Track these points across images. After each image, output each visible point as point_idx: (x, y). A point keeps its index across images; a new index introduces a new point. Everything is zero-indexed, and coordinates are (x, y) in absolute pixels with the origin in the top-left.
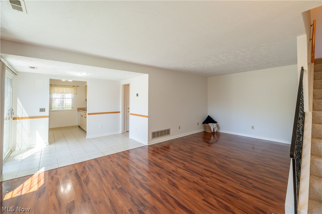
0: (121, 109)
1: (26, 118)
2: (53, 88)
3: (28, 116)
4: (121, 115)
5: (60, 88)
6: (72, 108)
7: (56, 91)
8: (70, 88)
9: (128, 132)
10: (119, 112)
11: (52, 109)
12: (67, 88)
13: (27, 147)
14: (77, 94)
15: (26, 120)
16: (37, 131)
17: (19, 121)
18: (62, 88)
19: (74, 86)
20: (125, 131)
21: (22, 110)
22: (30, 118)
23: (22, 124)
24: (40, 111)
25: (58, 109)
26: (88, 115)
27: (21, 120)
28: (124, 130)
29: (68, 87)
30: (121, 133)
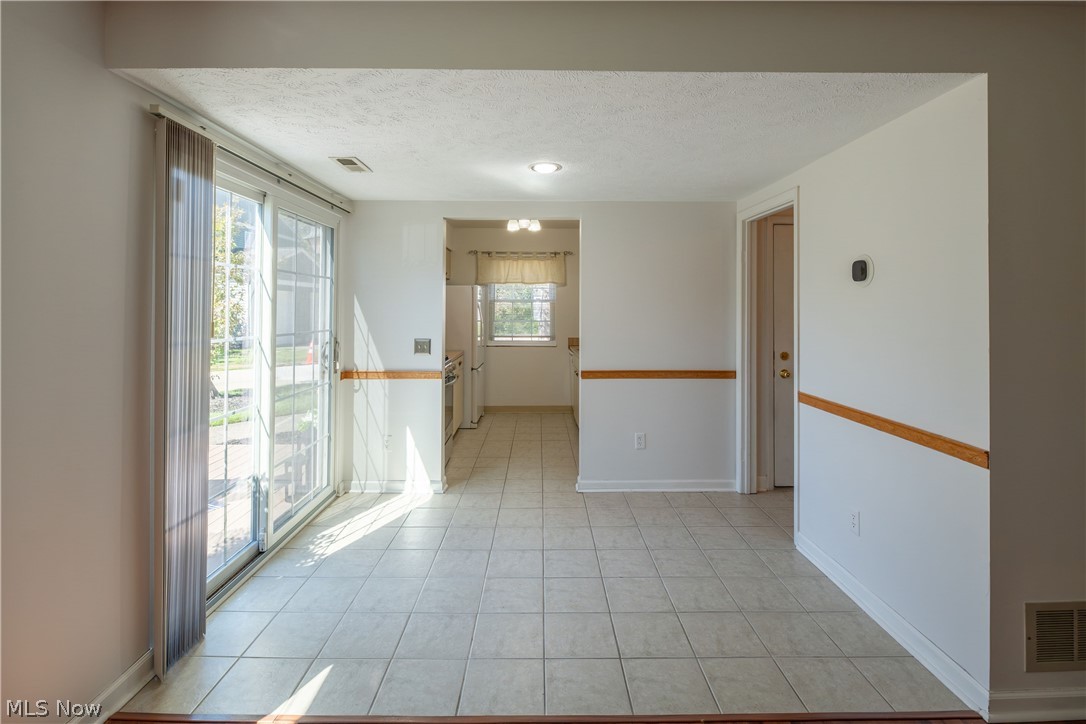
0: (738, 357)
1: (376, 374)
2: (495, 263)
3: (381, 368)
4: (738, 392)
5: (515, 263)
6: (553, 338)
7: (503, 273)
8: (542, 263)
9: (781, 495)
10: (730, 375)
11: (496, 339)
12: (536, 262)
13: (381, 486)
14: (565, 284)
15: (377, 381)
16: (408, 428)
17: (361, 384)
18: (520, 262)
19: (555, 254)
20: (767, 485)
21: (367, 346)
22: (389, 377)
23: (367, 396)
24: (417, 351)
25: (510, 339)
26: (583, 377)
27: (364, 381)
28: (759, 474)
29: (538, 259)
30: (742, 494)
